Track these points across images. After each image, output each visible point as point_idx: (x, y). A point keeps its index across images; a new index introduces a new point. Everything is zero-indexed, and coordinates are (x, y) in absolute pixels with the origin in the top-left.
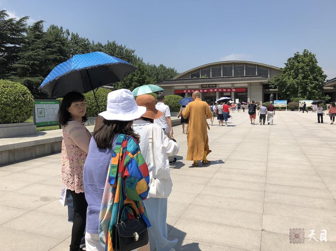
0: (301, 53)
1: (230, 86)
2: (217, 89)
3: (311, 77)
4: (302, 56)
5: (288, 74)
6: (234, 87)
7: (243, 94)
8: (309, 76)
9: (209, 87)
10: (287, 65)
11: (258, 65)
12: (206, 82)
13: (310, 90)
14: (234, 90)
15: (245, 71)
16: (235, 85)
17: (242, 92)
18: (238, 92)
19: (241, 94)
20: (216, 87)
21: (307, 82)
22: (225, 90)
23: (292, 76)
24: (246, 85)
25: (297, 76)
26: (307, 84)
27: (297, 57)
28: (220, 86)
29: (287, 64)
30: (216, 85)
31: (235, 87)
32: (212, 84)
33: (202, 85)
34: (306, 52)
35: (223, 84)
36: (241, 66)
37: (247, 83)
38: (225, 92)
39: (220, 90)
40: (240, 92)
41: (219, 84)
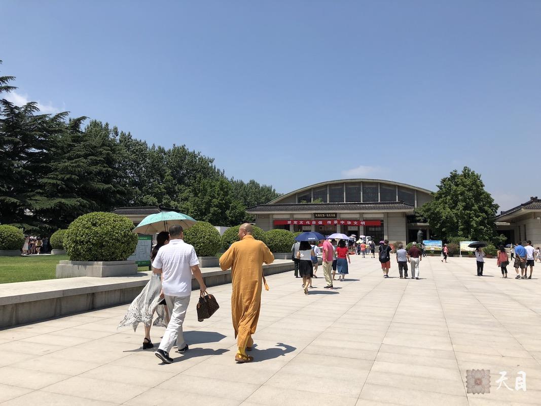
0: (460, 172)
1: (357, 216)
2: (338, 221)
3: (476, 207)
4: (462, 176)
5: (443, 201)
6: (363, 218)
7: (377, 229)
8: (473, 205)
9: (326, 217)
10: (441, 189)
11: (398, 186)
12: (322, 209)
13: (475, 225)
14: (363, 223)
15: (379, 194)
16: (365, 216)
17: (375, 227)
18: (369, 227)
19: (373, 229)
20: (336, 217)
21: (470, 214)
22: (349, 223)
23: (448, 205)
24: (381, 216)
25: (456, 205)
26: (470, 218)
27: (454, 177)
28: (343, 216)
29: (440, 187)
30: (336, 214)
31: (365, 219)
32: (331, 213)
33: (315, 214)
34: (467, 171)
35: (347, 214)
36: (374, 186)
37: (383, 213)
38: (350, 225)
39: (342, 222)
40: (372, 227)
41: (341, 213)
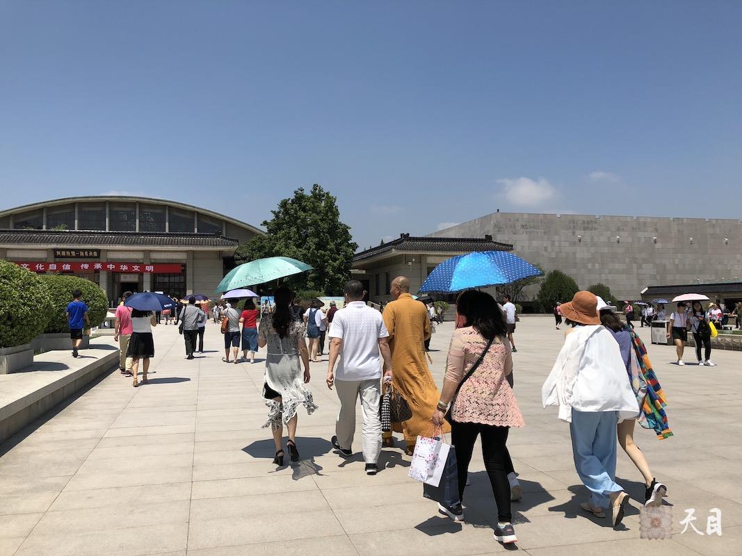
0: (308, 193)
1: (140, 256)
2: (102, 264)
4: (311, 197)
5: (284, 235)
6: (151, 259)
7: (172, 279)
8: (327, 243)
9: (78, 256)
11: (198, 213)
12: (71, 242)
13: (331, 273)
14: (150, 268)
15: (167, 224)
16: (154, 256)
17: (169, 275)
18: (160, 275)
19: (166, 280)
20: (98, 256)
21: (324, 256)
22: (125, 268)
23: (294, 241)
24: (182, 257)
25: (305, 241)
26: (325, 262)
27: (299, 198)
28: (111, 256)
29: (277, 215)
30: (99, 251)
31: (153, 261)
32: (89, 250)
33: (55, 250)
34: (317, 191)
35: (120, 251)
38: (125, 272)
39: (111, 267)
40: (164, 275)
41: (108, 250)
